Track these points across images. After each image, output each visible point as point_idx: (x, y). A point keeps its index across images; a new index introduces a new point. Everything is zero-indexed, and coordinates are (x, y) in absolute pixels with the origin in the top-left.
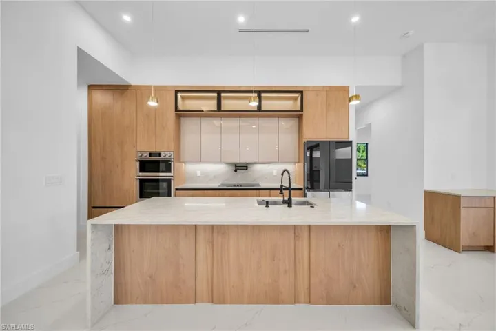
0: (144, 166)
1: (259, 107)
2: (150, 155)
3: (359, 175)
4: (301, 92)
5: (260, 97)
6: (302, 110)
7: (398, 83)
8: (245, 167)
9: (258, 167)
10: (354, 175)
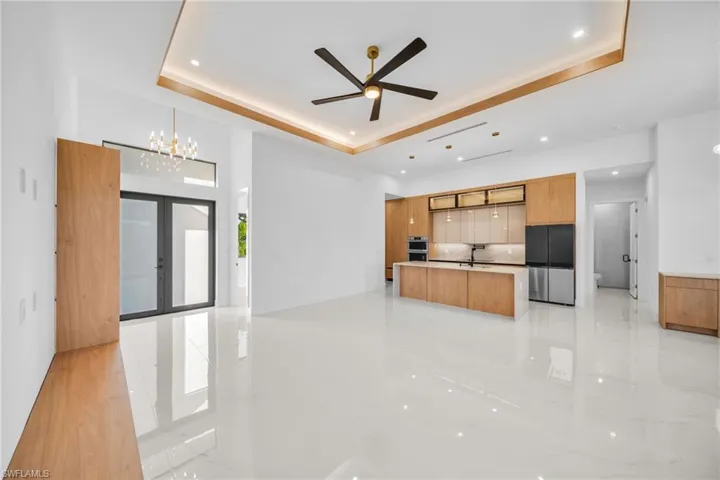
0: (413, 245)
1: (486, 201)
2: (415, 239)
8: (483, 247)
9: (492, 247)
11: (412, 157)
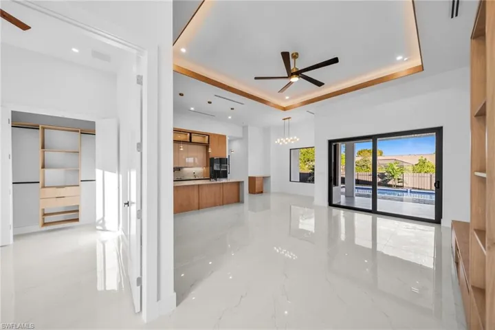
4: (209, 136)
5: (190, 136)
6: (208, 143)
7: (241, 136)
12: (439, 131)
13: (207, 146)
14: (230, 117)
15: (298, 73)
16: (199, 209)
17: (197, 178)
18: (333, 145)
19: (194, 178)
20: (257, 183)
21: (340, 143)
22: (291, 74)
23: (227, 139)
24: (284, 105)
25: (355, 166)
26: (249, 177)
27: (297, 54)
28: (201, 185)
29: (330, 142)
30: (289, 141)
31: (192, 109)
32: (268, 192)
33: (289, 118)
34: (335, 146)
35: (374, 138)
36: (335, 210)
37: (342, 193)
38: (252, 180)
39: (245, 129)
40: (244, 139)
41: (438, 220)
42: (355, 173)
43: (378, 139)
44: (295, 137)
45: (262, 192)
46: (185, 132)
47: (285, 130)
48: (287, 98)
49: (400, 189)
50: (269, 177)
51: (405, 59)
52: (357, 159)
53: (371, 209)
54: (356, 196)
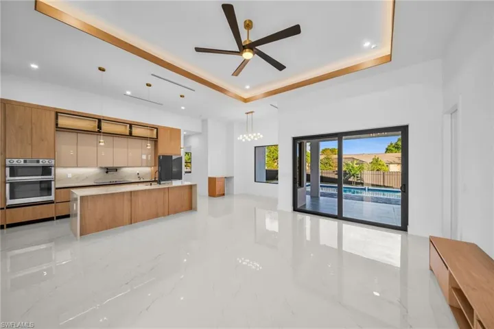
1: (130, 133)
2: (25, 161)
3: (186, 172)
4: (157, 129)
5: (131, 127)
6: (157, 138)
7: (200, 131)
8: (116, 169)
10: (183, 173)
11: (102, 69)
12: (404, 130)
13: (155, 141)
14: (183, 108)
15: (252, 46)
16: (131, 223)
17: (142, 180)
18: (298, 142)
19: (138, 180)
20: (218, 184)
21: (305, 141)
22: (242, 48)
23: (183, 133)
24: (246, 96)
25: (320, 164)
26: (210, 178)
27: (250, 21)
28: (135, 192)
29: (295, 140)
30: (252, 137)
31: (128, 93)
32: (231, 194)
33: (252, 112)
34: (300, 144)
35: (339, 136)
36: (300, 215)
37: (307, 193)
38: (212, 181)
39: (204, 122)
40: (203, 134)
41: (404, 227)
42: (320, 171)
43: (344, 137)
44: (259, 134)
45: (224, 195)
46: (123, 123)
47: (248, 126)
48: (248, 87)
49: (360, 187)
50: (232, 178)
51: (373, 46)
52: (321, 157)
53: (337, 214)
54: (321, 196)
